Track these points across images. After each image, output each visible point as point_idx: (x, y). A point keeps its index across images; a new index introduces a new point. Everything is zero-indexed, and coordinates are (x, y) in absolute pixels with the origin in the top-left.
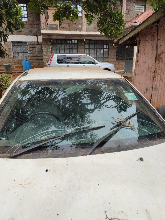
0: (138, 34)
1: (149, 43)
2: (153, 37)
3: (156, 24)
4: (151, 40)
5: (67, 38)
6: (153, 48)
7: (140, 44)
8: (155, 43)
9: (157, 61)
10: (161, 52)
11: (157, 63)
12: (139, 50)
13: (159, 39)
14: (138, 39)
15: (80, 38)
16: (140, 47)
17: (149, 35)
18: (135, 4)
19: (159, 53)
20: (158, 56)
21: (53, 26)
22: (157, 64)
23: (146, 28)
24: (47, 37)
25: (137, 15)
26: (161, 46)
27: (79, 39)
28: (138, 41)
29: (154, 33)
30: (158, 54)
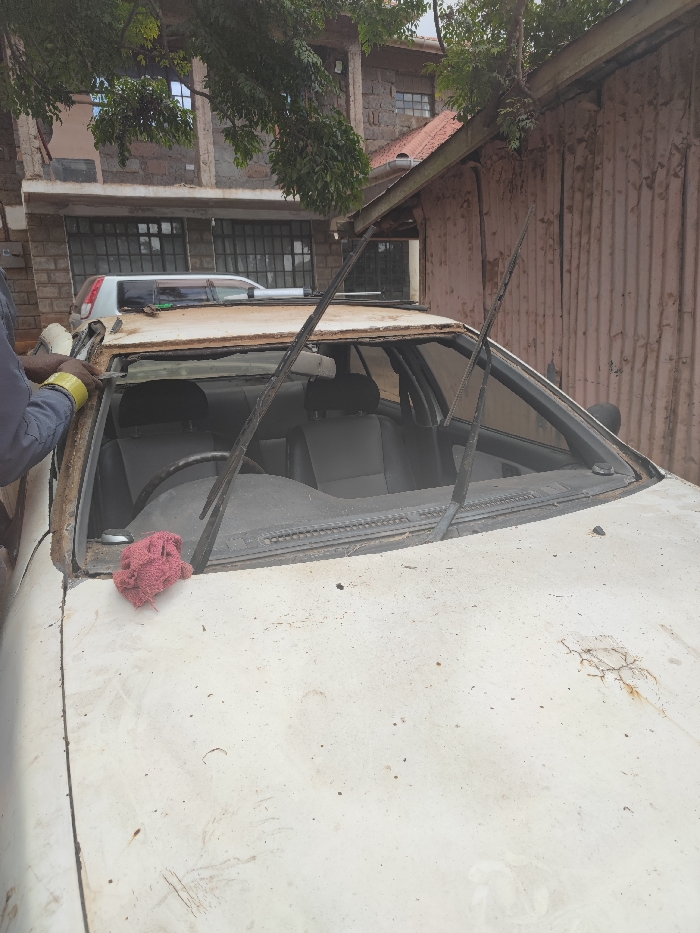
0: (417, 196)
1: (455, 225)
2: (465, 205)
3: (472, 164)
4: (463, 216)
5: (140, 214)
6: (470, 242)
7: (430, 232)
8: (474, 227)
9: (489, 286)
10: (497, 255)
11: (488, 291)
12: (428, 253)
13: (486, 214)
14: (418, 213)
15: (191, 215)
16: (427, 240)
17: (454, 197)
18: (394, 89)
19: (491, 257)
20: (488, 267)
21: (73, 166)
22: (490, 294)
23: (442, 176)
24: (50, 210)
25: (405, 129)
26: (494, 234)
27: (189, 219)
28: (419, 221)
29: (469, 193)
30: (490, 262)
